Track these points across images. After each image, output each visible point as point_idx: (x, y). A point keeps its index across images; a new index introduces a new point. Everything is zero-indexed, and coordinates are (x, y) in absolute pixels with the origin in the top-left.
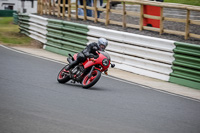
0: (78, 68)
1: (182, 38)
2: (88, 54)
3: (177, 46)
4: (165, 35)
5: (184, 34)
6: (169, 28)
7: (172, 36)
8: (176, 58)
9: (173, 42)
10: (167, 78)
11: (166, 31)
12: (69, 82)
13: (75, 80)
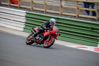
0: (40, 36)
1: (29, 10)
2: (45, 28)
3: (27, 13)
4: (21, 8)
5: (30, 7)
6: (23, 5)
7: (25, 9)
8: (27, 20)
9: (25, 11)
10: (22, 30)
11: (21, 6)
12: (33, 44)
13: (37, 43)
